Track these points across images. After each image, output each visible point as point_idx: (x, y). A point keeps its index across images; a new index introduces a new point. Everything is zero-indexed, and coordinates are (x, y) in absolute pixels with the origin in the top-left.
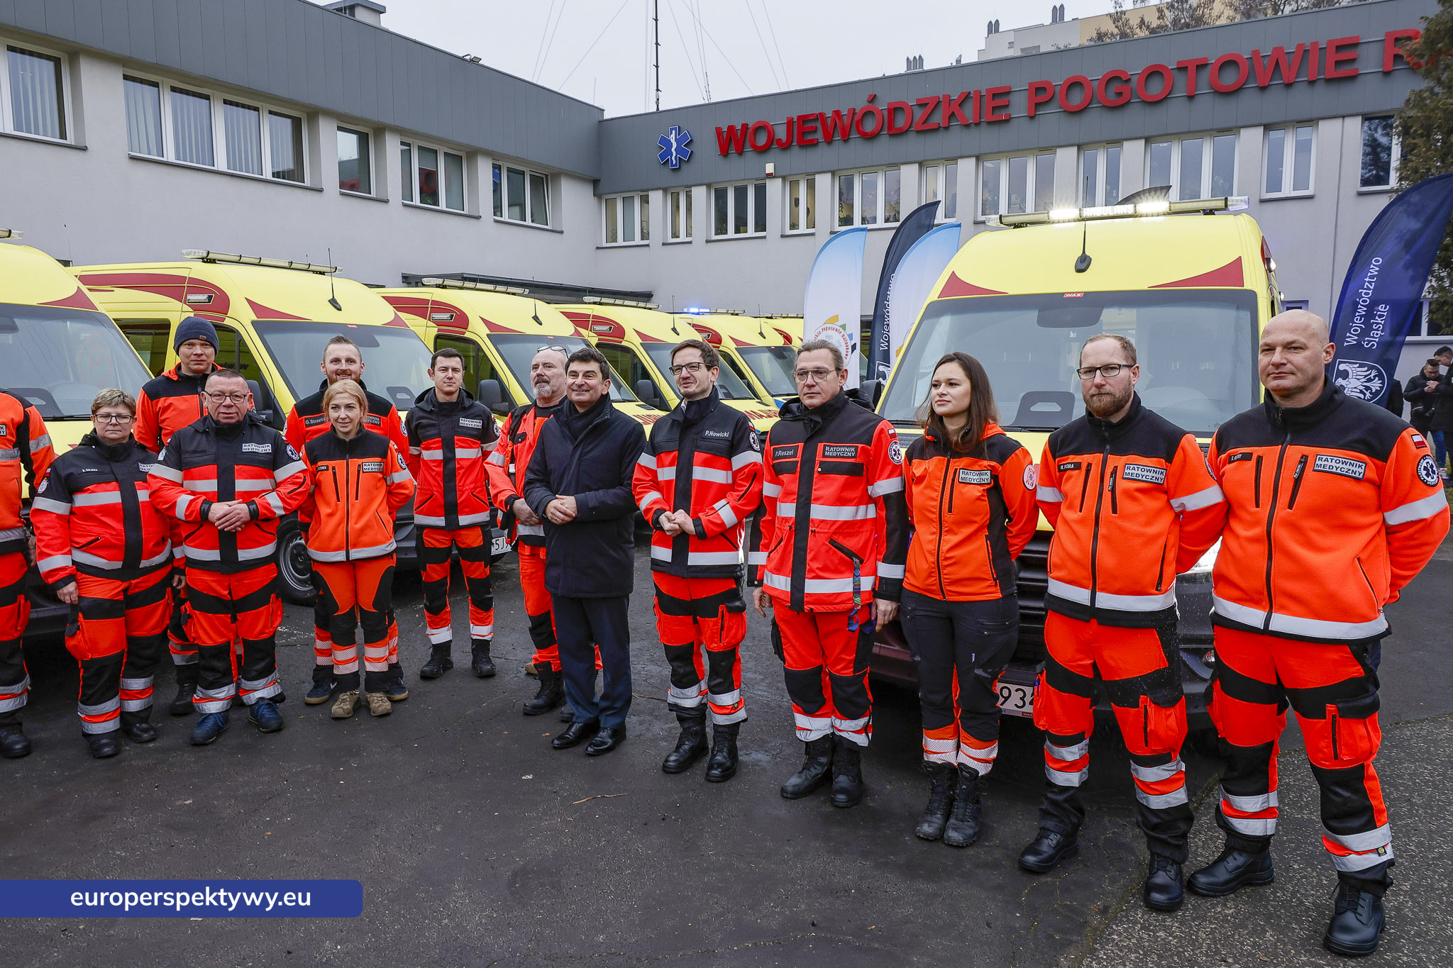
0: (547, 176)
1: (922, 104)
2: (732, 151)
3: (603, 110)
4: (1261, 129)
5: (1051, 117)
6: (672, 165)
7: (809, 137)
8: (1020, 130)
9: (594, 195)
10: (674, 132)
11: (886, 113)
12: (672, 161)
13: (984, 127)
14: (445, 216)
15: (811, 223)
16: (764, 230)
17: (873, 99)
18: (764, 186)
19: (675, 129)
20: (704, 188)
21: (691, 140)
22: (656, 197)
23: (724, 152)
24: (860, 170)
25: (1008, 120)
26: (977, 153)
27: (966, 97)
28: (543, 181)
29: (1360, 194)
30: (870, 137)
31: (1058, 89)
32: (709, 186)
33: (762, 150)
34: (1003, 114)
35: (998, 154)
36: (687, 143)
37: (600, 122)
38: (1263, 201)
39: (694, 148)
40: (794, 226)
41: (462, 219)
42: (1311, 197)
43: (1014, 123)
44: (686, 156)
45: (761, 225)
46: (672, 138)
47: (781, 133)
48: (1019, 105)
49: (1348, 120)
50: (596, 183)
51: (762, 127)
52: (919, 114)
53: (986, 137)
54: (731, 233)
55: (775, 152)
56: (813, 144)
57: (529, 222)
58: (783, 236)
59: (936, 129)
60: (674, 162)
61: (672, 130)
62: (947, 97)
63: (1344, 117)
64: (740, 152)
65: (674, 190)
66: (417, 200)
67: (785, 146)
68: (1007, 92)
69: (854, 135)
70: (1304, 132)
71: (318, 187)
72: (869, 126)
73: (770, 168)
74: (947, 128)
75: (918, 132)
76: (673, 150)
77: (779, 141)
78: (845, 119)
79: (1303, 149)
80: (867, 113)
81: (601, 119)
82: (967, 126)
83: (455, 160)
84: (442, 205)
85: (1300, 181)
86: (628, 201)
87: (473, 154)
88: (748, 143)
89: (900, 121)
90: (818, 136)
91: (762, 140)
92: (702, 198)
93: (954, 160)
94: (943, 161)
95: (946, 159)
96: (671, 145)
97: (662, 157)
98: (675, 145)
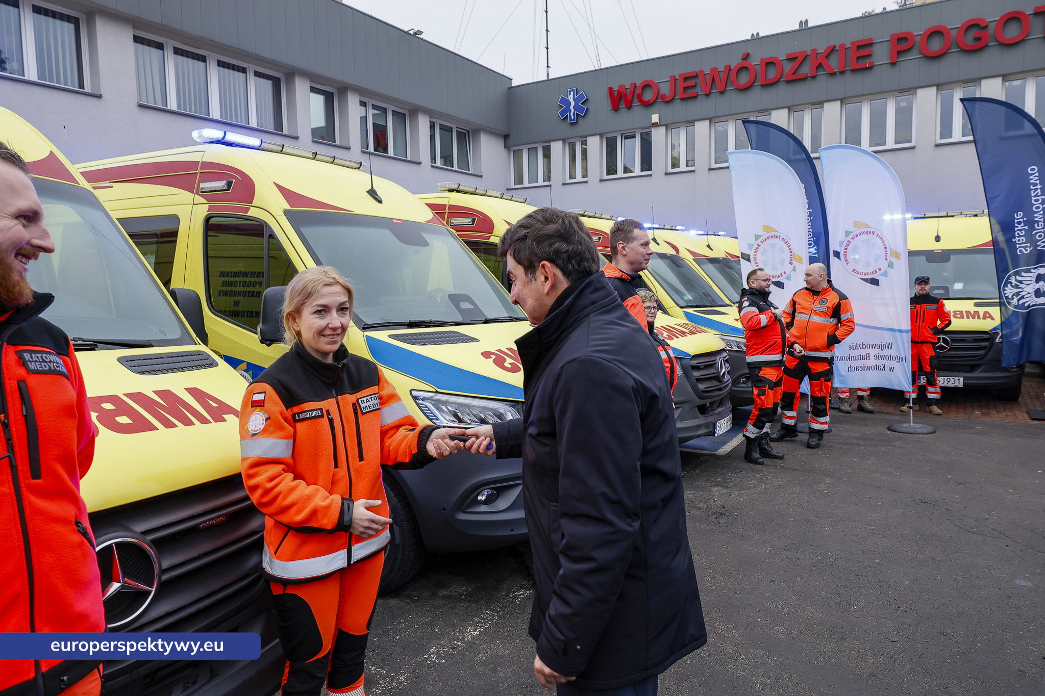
0: (468, 132)
1: (792, 59)
2: (622, 105)
3: (512, 80)
5: (912, 64)
6: (571, 120)
7: (690, 92)
8: (882, 75)
9: (505, 147)
10: (572, 93)
11: (758, 68)
12: (570, 117)
13: (848, 75)
14: (394, 162)
15: (691, 162)
16: (650, 169)
17: (746, 57)
18: (650, 134)
19: (573, 91)
20: (598, 137)
21: (587, 99)
22: (557, 148)
23: (616, 108)
24: (734, 116)
25: (871, 68)
26: (842, 96)
27: (832, 50)
28: (466, 136)
30: (745, 89)
31: (918, 39)
32: (601, 135)
33: (647, 104)
34: (866, 63)
35: (863, 96)
36: (583, 102)
37: (509, 88)
39: (591, 105)
40: (675, 164)
41: (407, 164)
43: (876, 72)
44: (583, 112)
45: (647, 163)
46: (571, 98)
47: (665, 89)
48: (881, 54)
50: (506, 137)
51: (647, 85)
52: (788, 67)
53: (852, 83)
54: (621, 172)
55: (660, 106)
56: (695, 97)
57: (456, 168)
58: (666, 174)
59: (804, 79)
60: (573, 117)
61: (570, 91)
62: (814, 51)
64: (629, 106)
65: (572, 141)
66: (371, 149)
67: (669, 101)
68: (870, 44)
69: (730, 88)
71: (295, 135)
72: (744, 79)
73: (655, 118)
74: (814, 77)
75: (788, 82)
76: (571, 107)
77: (663, 97)
78: (722, 75)
80: (742, 69)
81: (510, 86)
82: (833, 74)
83: (400, 117)
84: (391, 153)
86: (533, 151)
87: (415, 111)
88: (636, 99)
89: (772, 74)
90: (698, 90)
91: (648, 96)
92: (595, 145)
93: (820, 104)
94: (809, 105)
95: (813, 104)
96: (570, 104)
97: (562, 113)
98: (573, 103)
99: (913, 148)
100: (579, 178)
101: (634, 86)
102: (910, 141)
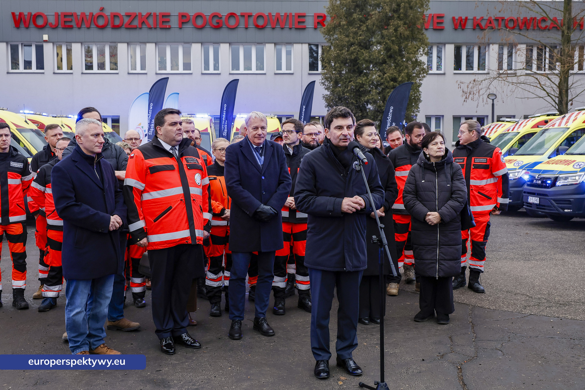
1: (128, 15)
2: (22, 26)
4: (273, 45)
5: (189, 29)
7: (68, 24)
8: (175, 33)
11: (109, 18)
13: (158, 30)
15: (70, 67)
16: (43, 68)
17: (102, 9)
18: (42, 47)
20: (4, 44)
23: (17, 26)
24: (96, 43)
25: (170, 28)
26: (155, 41)
27: (149, 15)
29: (309, 74)
30: (102, 28)
31: (191, 17)
32: (7, 43)
33: (41, 28)
34: (167, 25)
35: (166, 42)
38: (275, 74)
40: (60, 67)
42: (292, 74)
43: (172, 31)
45: (40, 65)
47: (52, 20)
48: (174, 22)
49: (303, 45)
51: (39, 15)
52: (126, 20)
53: (160, 35)
54: (21, 69)
55: (48, 29)
56: (70, 28)
58: (54, 73)
59: (135, 28)
62: (140, 14)
63: (302, 43)
64: (27, 27)
67: (54, 28)
68: (168, 15)
69: (93, 26)
70: (289, 47)
72: (101, 22)
73: (46, 37)
74: (140, 28)
75: (126, 28)
77: (51, 24)
78: (88, 17)
79: (289, 53)
80: (100, 16)
82: (151, 28)
85: (288, 67)
88: (32, 22)
89: (117, 22)
90: (73, 24)
91: (40, 22)
93: (145, 43)
94: (139, 43)
95: (141, 43)
99: (191, 74)
101: (30, 14)
102: (190, 70)
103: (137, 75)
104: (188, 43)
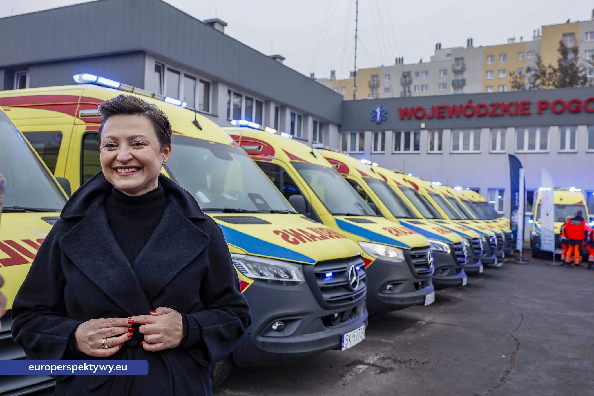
0: (325, 123)
1: (492, 105)
2: (406, 117)
3: (344, 97)
5: (548, 114)
6: (377, 122)
7: (442, 115)
8: (534, 118)
9: (338, 131)
11: (476, 108)
12: (377, 120)
13: (519, 116)
15: (440, 148)
16: (419, 150)
17: (470, 102)
18: (419, 133)
19: (380, 107)
20: (391, 131)
21: (387, 112)
22: (369, 136)
23: (402, 118)
24: (463, 130)
25: (529, 114)
26: (516, 125)
27: (511, 104)
28: (322, 126)
30: (469, 116)
31: (551, 105)
32: (393, 131)
33: (419, 118)
34: (527, 112)
35: (525, 126)
36: (385, 113)
39: (389, 115)
40: (432, 149)
43: (532, 116)
44: (384, 118)
45: (417, 148)
46: (378, 110)
47: (429, 112)
48: (534, 109)
50: (340, 126)
51: (419, 109)
52: (490, 109)
53: (520, 119)
54: (402, 150)
55: (425, 120)
56: (443, 117)
58: (428, 154)
59: (498, 115)
61: (378, 107)
62: (503, 104)
64: (409, 118)
65: (376, 131)
67: (430, 118)
68: (529, 103)
69: (462, 115)
72: (469, 112)
73: (423, 126)
74: (503, 115)
75: (490, 116)
76: (378, 115)
77: (428, 115)
78: (458, 108)
80: (468, 107)
81: (343, 100)
82: (511, 115)
83: (300, 118)
84: (295, 135)
86: (353, 135)
88: (413, 115)
89: (483, 111)
90: (446, 114)
91: (420, 114)
92: (390, 136)
93: (505, 127)
94: (500, 128)
95: (502, 127)
96: (376, 113)
97: (373, 117)
98: (379, 113)
99: (547, 153)
100: (379, 150)
101: (412, 108)
102: (547, 149)
103: (496, 155)
104: (546, 126)
